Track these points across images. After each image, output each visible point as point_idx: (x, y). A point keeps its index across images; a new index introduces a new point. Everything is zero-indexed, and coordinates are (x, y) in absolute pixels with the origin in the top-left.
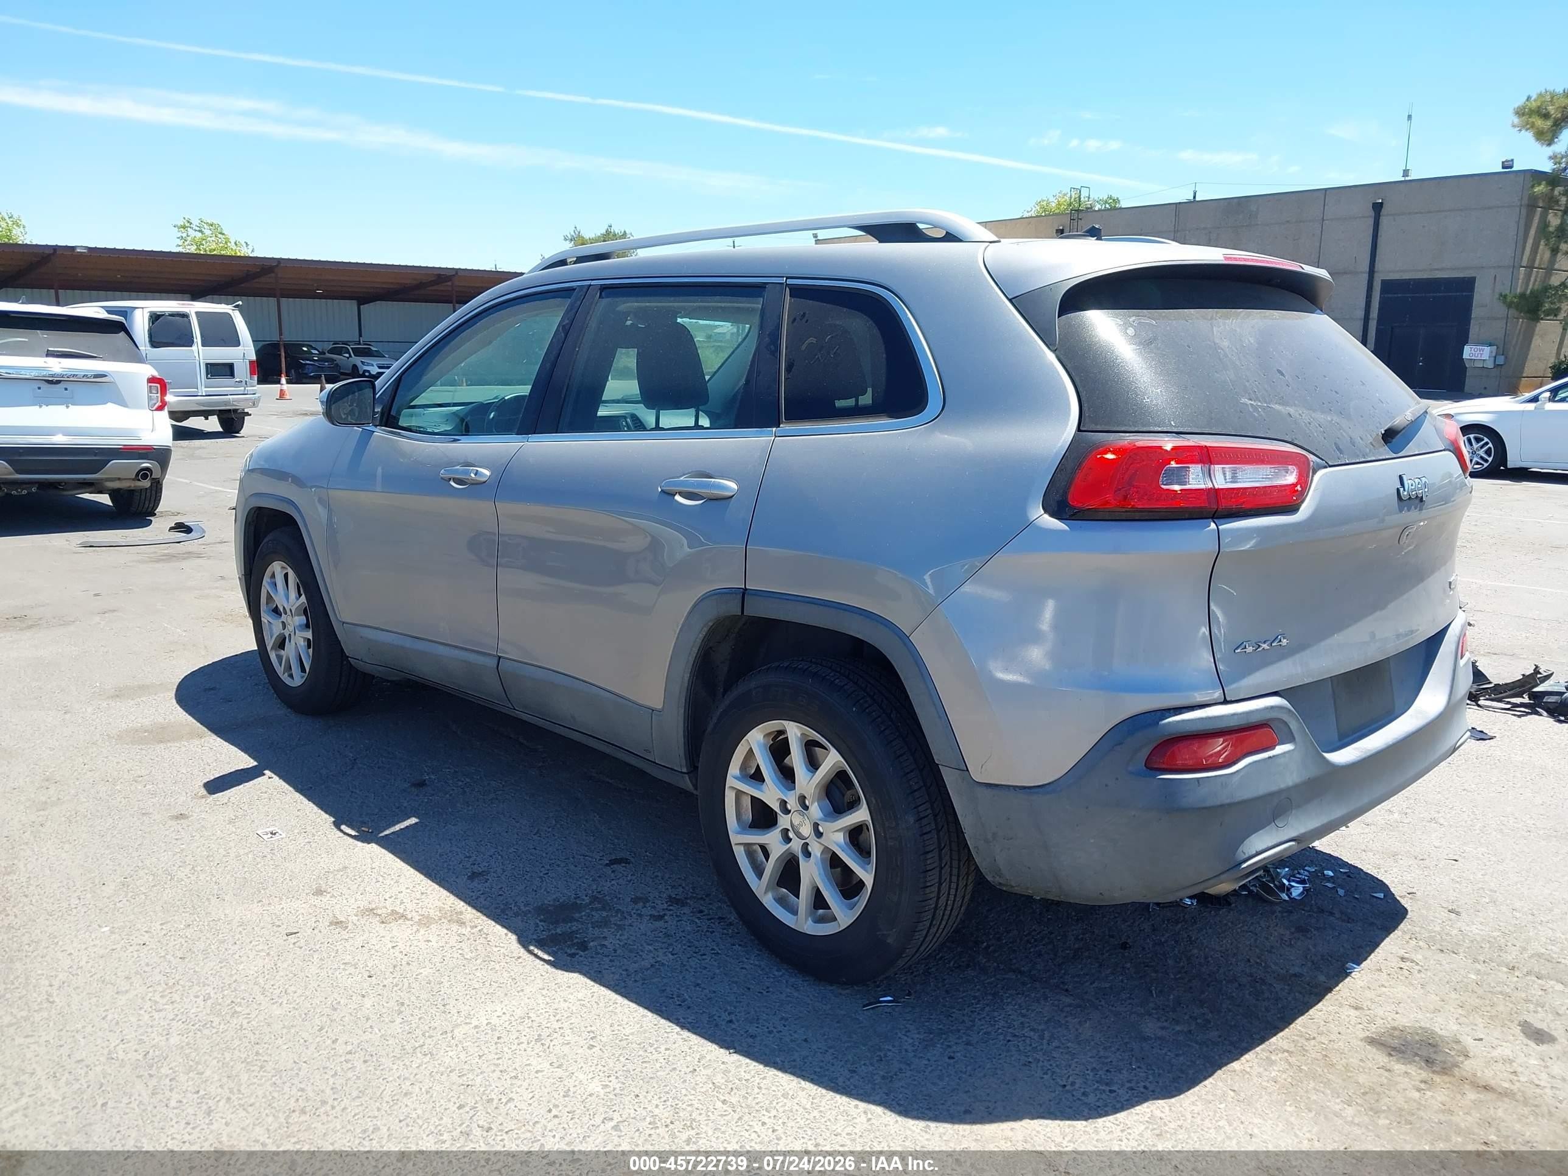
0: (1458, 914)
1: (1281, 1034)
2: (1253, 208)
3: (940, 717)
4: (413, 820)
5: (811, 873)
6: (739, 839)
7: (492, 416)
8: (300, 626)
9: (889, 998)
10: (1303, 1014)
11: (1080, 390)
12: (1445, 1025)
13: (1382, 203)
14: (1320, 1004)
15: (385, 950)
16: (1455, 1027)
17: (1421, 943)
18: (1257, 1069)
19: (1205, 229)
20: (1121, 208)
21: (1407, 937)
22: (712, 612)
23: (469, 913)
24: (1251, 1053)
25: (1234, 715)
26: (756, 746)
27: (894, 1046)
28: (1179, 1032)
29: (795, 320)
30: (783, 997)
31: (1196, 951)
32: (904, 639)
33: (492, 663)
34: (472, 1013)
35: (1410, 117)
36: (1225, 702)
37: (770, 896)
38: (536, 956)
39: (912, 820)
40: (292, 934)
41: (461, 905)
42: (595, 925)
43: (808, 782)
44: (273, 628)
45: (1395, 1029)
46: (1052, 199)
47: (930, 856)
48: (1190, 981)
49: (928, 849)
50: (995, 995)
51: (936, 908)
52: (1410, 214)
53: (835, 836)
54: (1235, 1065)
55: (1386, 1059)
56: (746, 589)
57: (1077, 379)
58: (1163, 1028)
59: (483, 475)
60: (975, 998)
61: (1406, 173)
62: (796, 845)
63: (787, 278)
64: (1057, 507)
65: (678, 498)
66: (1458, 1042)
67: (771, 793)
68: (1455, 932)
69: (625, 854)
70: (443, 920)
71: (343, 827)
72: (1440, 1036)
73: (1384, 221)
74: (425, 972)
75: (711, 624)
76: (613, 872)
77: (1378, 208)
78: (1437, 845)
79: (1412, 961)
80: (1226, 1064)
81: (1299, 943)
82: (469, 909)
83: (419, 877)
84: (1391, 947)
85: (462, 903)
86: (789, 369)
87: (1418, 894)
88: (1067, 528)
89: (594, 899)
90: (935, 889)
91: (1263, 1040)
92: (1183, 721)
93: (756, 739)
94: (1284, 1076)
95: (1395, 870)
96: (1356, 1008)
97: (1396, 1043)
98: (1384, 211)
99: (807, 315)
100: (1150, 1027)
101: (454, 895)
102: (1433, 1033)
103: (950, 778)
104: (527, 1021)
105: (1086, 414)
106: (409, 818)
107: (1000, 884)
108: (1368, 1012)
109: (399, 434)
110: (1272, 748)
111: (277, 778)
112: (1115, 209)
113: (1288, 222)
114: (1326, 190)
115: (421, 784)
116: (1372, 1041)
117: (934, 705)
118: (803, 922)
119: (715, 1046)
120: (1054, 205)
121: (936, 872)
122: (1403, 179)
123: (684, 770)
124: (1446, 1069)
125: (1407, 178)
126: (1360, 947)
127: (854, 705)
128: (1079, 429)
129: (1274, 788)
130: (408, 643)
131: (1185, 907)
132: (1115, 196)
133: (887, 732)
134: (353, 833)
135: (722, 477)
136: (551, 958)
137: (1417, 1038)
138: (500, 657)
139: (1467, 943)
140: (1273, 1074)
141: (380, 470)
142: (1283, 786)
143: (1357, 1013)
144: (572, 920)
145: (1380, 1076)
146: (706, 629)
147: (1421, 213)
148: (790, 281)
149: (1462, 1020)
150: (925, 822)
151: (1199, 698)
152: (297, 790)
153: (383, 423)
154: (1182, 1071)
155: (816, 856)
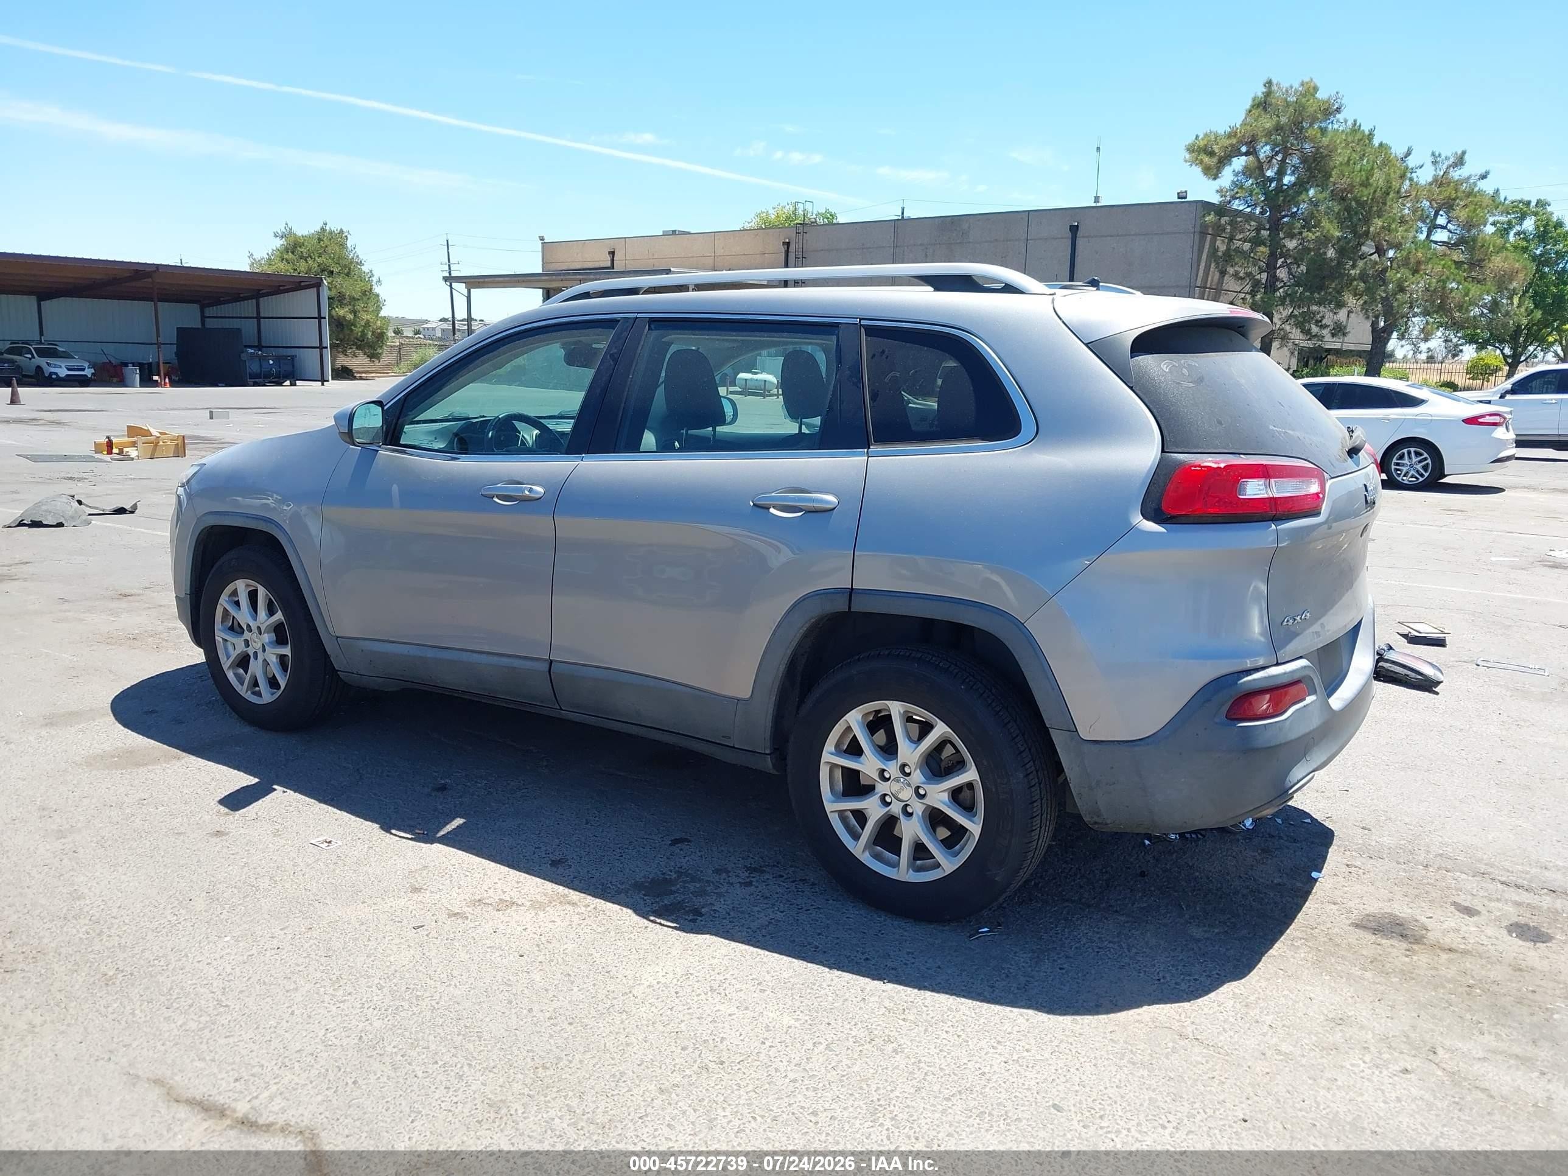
0: (1369, 830)
1: (1291, 927)
2: (965, 226)
3: (1053, 689)
4: (459, 821)
5: (911, 830)
6: (833, 806)
7: (490, 434)
8: (271, 643)
9: (986, 929)
10: (1299, 912)
11: (1159, 419)
12: (1402, 909)
13: (1077, 226)
14: (1307, 903)
15: (519, 933)
16: (1410, 911)
17: (1354, 853)
18: (1289, 954)
19: (921, 245)
20: (838, 224)
21: (1342, 849)
22: (816, 610)
23: (574, 895)
24: (1279, 942)
25: (1285, 673)
26: (856, 724)
27: (1011, 965)
28: (1218, 933)
29: (874, 356)
30: (897, 936)
31: (1197, 874)
32: (1020, 626)
33: (546, 666)
34: (637, 975)
35: (1098, 149)
36: (1278, 664)
37: (867, 853)
38: (663, 925)
39: (1021, 776)
40: (419, 927)
41: (561, 889)
42: (696, 894)
43: (910, 752)
44: (230, 647)
45: (1368, 915)
46: (771, 211)
47: (1035, 804)
48: (1205, 896)
49: (1034, 799)
50: (1066, 919)
51: (1036, 849)
52: (1102, 236)
53: (939, 795)
54: (1272, 952)
55: (1374, 937)
56: (852, 589)
57: (1154, 410)
58: (1206, 932)
59: (537, 492)
60: (1051, 923)
61: (1097, 199)
62: (896, 808)
63: (861, 319)
64: (1154, 513)
65: (772, 510)
66: (1417, 921)
67: (869, 765)
68: (1373, 843)
69: (683, 835)
70: (554, 903)
71: (393, 831)
72: (1403, 918)
73: (1080, 242)
74: (570, 947)
75: (813, 620)
76: (681, 850)
77: (1074, 230)
78: (1328, 780)
79: (1356, 867)
80: (1266, 952)
81: (1270, 861)
82: (571, 891)
83: (505, 869)
84: (1334, 857)
85: (561, 888)
86: (874, 398)
87: (1334, 818)
88: (1165, 530)
89: (680, 874)
90: (1037, 831)
91: (1282, 933)
92: (1254, 680)
93: (854, 719)
94: (1310, 956)
95: (1308, 801)
96: (1335, 904)
97: (1374, 925)
98: (1079, 234)
99: (886, 353)
100: (1196, 932)
101: (548, 880)
102: (1396, 916)
103: (1057, 737)
104: (691, 978)
105: (1167, 438)
106: (454, 819)
107: (1096, 823)
108: (1344, 906)
109: (404, 452)
110: (1304, 699)
111: (292, 792)
112: (831, 224)
113: (996, 240)
114: (1029, 211)
115: (443, 788)
116: (1357, 926)
117: (1048, 678)
118: (903, 871)
119: (867, 980)
120: (773, 217)
121: (1039, 818)
122: (1094, 205)
123: (768, 751)
124: (1418, 940)
125: (1098, 204)
126: (1314, 860)
127: (962, 684)
128: (1163, 451)
129: (1307, 730)
130: (430, 654)
131: (1170, 842)
132: (832, 210)
133: (994, 704)
134: (409, 836)
135: (821, 492)
136: (675, 925)
137: (1387, 921)
138: (551, 661)
139: (1386, 851)
140: (1302, 955)
141: (395, 488)
142: (1312, 728)
143: (1337, 907)
144: (672, 893)
145: (1376, 949)
146: (807, 625)
147: (1111, 236)
148: (863, 322)
149: (1411, 905)
150: (1031, 777)
151: (1261, 662)
152: (320, 801)
153: (387, 442)
154: (1238, 961)
155: (918, 815)
